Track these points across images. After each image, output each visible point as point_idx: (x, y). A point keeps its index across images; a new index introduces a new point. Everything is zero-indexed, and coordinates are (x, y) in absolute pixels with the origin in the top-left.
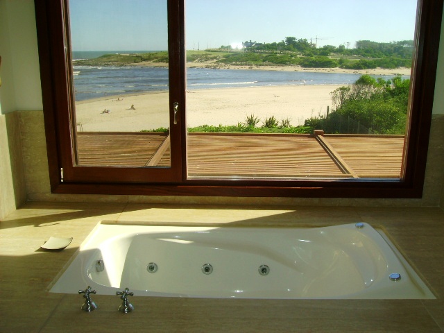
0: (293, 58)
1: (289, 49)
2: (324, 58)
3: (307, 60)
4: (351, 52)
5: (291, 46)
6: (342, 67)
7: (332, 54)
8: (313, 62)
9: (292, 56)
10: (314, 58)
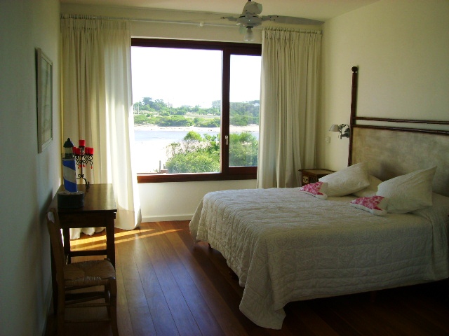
0: (149, 118)
1: (146, 109)
2: (180, 118)
3: (163, 120)
4: (206, 111)
5: (148, 106)
6: (196, 126)
7: (188, 113)
8: (169, 121)
9: (148, 116)
10: (170, 117)
